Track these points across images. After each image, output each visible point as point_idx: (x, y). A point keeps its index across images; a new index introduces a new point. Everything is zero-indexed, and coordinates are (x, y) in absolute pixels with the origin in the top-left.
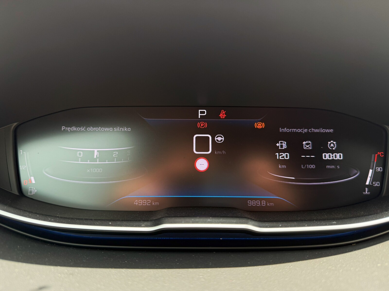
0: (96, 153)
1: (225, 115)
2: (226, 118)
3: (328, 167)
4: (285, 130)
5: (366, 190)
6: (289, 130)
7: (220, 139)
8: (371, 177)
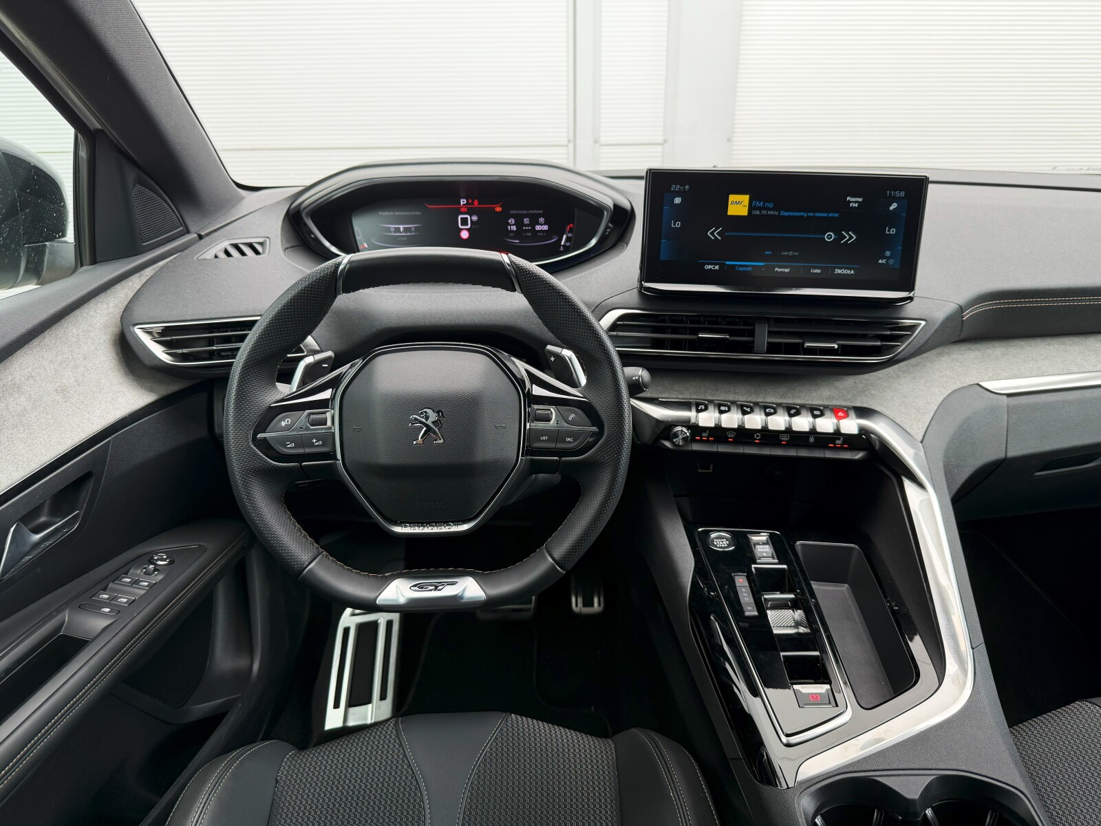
2: (478, 204)
3: (539, 234)
6: (515, 212)
7: (475, 218)
8: (564, 240)
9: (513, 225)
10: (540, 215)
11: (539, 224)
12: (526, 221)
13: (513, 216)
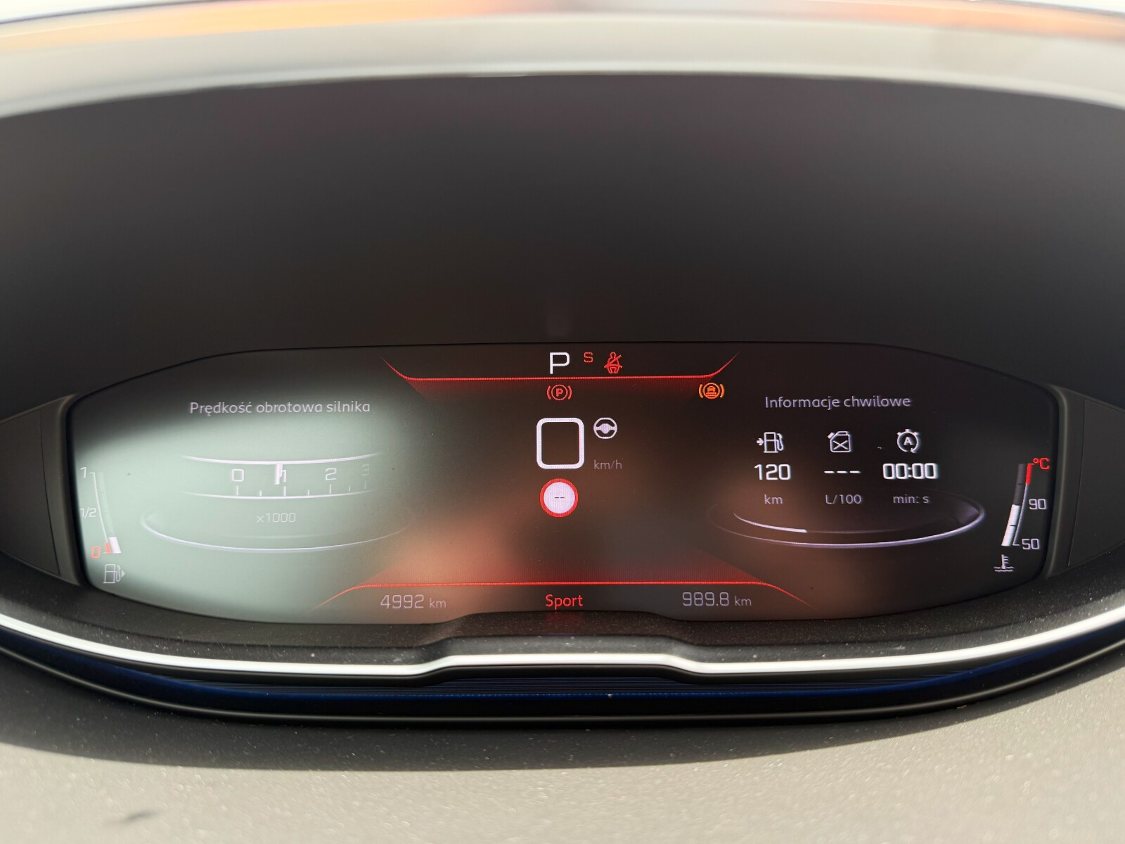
0: (279, 472)
1: (620, 365)
2: (621, 373)
3: (897, 499)
4: (780, 402)
5: (1003, 560)
6: (791, 403)
7: (606, 428)
8: (1016, 526)
9: (777, 459)
10: (902, 419)
11: (898, 457)
12: (839, 441)
13: (777, 421)
